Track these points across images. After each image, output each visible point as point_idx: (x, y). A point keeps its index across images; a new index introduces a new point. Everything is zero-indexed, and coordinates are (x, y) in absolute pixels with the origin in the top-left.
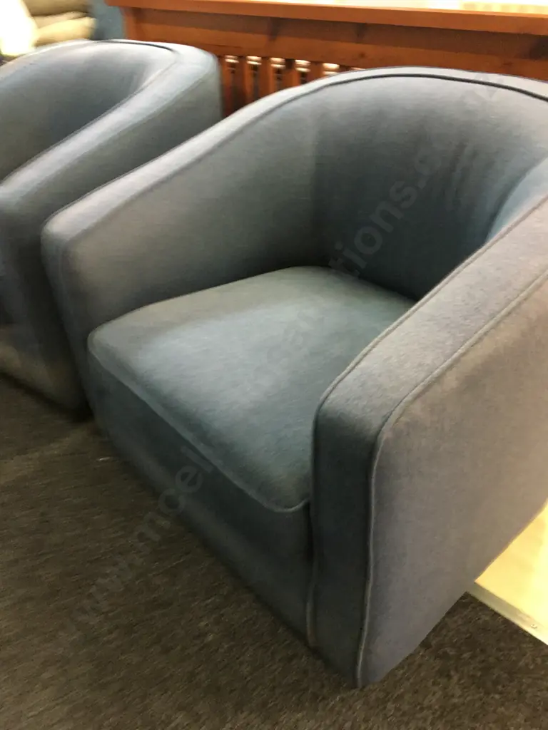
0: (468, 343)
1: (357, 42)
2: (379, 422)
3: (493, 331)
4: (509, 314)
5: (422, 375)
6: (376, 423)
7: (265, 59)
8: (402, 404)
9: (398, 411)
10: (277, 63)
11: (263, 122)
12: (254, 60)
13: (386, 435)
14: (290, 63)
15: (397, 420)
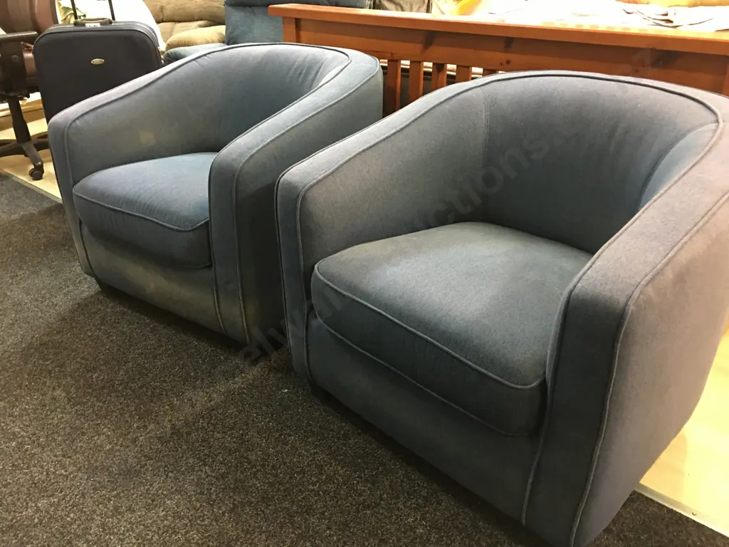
0: (676, 249)
1: (506, 52)
2: (625, 300)
3: (689, 242)
4: (698, 231)
5: (648, 269)
6: (622, 300)
7: (416, 63)
8: (640, 286)
9: (638, 291)
10: (428, 66)
11: (446, 106)
12: (406, 63)
13: (631, 307)
14: (440, 67)
15: (638, 297)
